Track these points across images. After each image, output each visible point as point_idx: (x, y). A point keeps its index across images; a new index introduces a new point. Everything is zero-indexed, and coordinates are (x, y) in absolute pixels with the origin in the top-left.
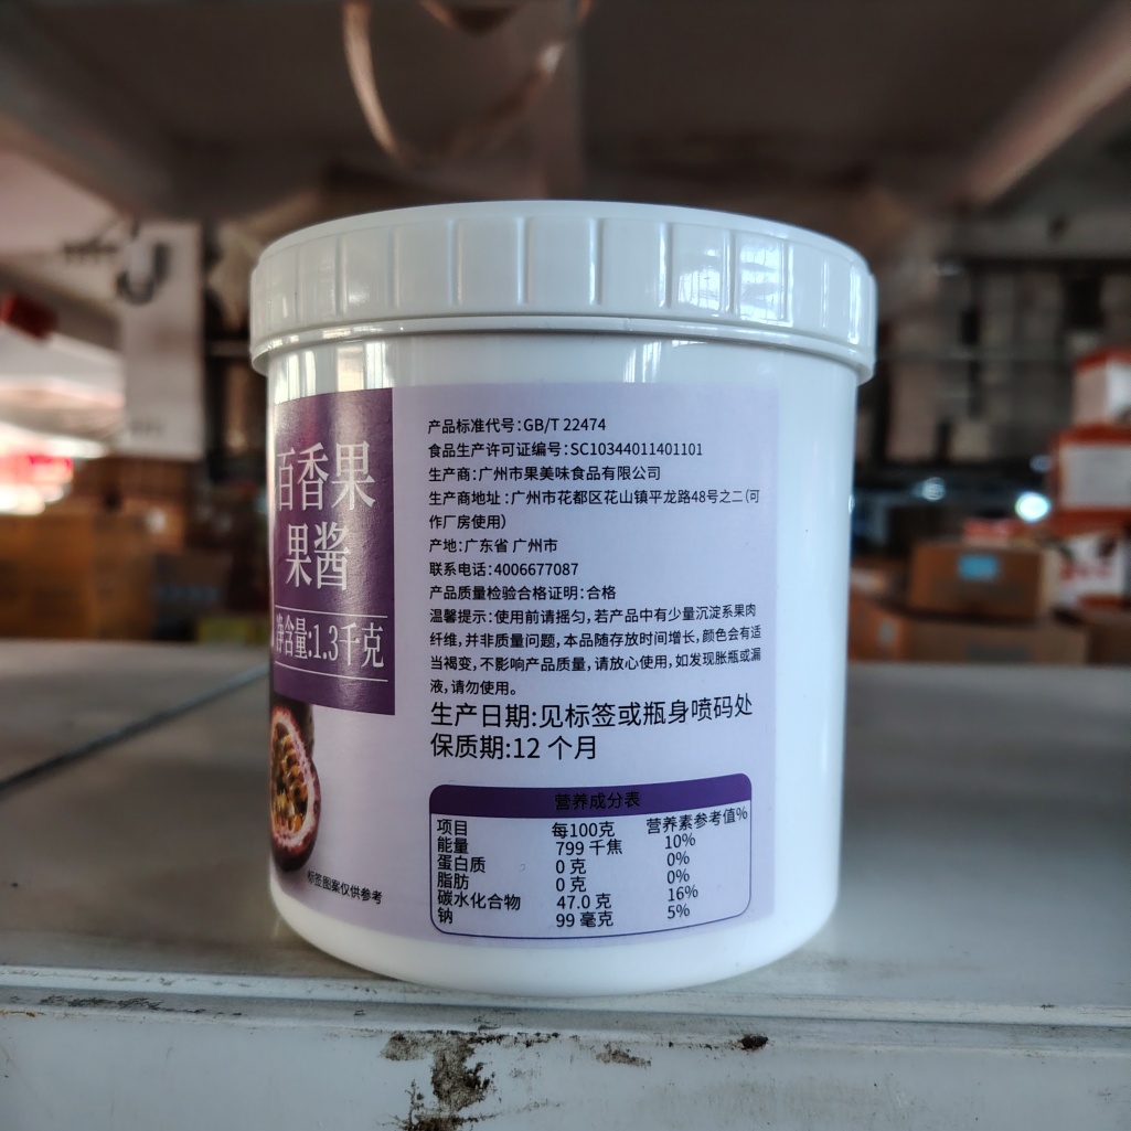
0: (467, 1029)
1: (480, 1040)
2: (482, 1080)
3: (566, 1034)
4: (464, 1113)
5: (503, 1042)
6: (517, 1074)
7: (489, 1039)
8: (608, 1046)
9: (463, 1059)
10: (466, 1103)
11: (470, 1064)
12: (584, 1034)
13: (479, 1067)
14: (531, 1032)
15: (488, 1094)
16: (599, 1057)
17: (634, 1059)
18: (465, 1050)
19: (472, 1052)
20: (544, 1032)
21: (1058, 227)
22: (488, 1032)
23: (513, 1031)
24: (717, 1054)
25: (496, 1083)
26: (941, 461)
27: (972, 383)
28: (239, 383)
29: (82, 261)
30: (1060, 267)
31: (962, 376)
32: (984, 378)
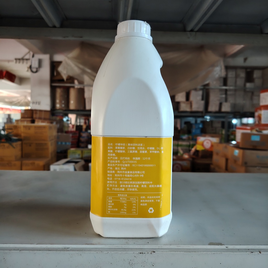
21: (245, 60)
26: (220, 111)
27: (226, 94)
28: (59, 92)
29: (19, 62)
30: (245, 68)
31: (224, 92)
32: (229, 93)
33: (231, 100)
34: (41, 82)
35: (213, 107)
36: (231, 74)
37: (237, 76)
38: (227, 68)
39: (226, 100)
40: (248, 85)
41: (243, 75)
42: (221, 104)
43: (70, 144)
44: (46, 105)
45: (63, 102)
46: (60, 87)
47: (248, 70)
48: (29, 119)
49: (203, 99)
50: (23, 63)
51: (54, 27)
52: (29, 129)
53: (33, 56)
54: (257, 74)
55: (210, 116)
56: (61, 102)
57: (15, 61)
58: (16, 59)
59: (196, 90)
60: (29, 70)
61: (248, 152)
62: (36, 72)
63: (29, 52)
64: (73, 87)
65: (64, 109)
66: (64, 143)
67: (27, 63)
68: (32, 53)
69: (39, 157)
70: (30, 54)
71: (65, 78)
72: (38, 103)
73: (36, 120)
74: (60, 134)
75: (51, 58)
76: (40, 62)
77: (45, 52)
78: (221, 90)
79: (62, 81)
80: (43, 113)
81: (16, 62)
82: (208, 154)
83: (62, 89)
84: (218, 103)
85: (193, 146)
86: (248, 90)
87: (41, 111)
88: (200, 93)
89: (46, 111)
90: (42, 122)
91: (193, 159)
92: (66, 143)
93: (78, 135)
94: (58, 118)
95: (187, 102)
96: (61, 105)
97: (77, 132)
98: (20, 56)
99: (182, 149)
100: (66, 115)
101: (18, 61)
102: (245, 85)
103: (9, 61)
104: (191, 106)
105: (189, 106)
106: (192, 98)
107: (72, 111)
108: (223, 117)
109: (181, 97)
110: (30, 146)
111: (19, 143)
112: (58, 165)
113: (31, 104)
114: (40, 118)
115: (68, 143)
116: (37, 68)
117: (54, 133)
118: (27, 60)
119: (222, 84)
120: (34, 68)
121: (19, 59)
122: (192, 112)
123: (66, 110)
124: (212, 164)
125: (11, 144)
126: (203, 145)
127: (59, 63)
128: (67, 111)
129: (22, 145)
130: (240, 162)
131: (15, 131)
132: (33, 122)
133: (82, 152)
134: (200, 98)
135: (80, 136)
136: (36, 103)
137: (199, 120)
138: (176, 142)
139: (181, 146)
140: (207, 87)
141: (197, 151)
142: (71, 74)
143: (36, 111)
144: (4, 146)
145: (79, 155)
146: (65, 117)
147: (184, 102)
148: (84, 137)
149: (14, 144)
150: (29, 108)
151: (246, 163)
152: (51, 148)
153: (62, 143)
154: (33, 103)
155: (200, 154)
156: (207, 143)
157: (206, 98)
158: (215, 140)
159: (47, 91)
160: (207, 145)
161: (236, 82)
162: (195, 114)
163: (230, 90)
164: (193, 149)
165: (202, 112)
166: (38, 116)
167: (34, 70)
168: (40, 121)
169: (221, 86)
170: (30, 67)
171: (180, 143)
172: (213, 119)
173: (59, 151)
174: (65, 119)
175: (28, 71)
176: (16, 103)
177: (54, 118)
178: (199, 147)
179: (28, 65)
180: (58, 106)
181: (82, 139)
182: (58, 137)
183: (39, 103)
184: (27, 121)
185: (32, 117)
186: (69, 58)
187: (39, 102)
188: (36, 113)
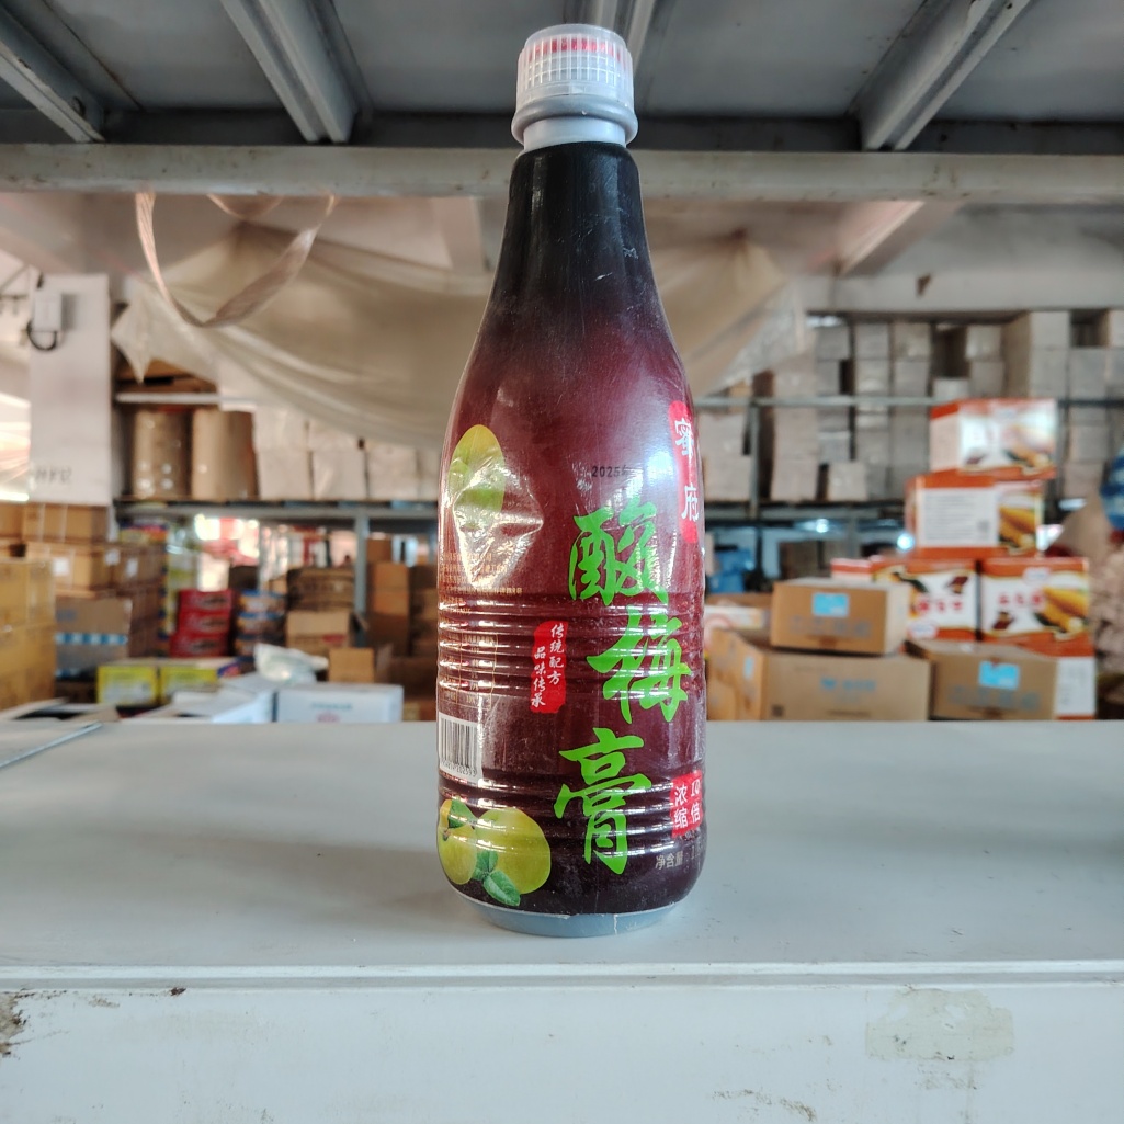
0: (14, 991)
1: (21, 997)
2: (22, 1020)
3: (71, 991)
4: (12, 1040)
5: (35, 996)
6: (43, 1015)
7: (26, 996)
8: (94, 996)
9: (11, 1008)
10: (14, 1034)
11: (16, 1010)
12: (82, 991)
13: (21, 1012)
14: (51, 991)
15: (26, 1027)
16: (90, 1003)
17: (110, 1004)
18: (13, 1003)
19: (16, 1003)
20: (58, 991)
21: (923, 283)
22: (26, 992)
23: (40, 991)
24: (157, 998)
25: (30, 1021)
26: (820, 501)
27: (852, 427)
28: (148, 426)
30: (931, 319)
31: (844, 421)
32: (862, 421)
35: (792, 484)
36: (871, 343)
37: (894, 355)
38: (850, 320)
41: (918, 345)
42: (823, 470)
43: (125, 641)
45: (167, 469)
47: (943, 327)
48: (5, 542)
49: (746, 450)
50: (1, 311)
53: (40, 284)
54: (978, 344)
56: (157, 468)
59: (720, 411)
61: (786, 662)
62: (53, 347)
63: (22, 271)
64: (212, 407)
65: (172, 496)
66: (95, 639)
67: (15, 312)
68: (34, 275)
70: (28, 276)
71: (139, 367)
72: (58, 477)
73: (32, 546)
75: (114, 290)
76: (68, 306)
78: (825, 412)
80: (64, 514)
83: (160, 417)
84: (811, 465)
87: (53, 507)
88: (737, 423)
92: (104, 639)
93: (228, 606)
94: (144, 538)
96: (157, 484)
97: (229, 597)
102: (930, 389)
107: (207, 507)
113: (32, 482)
114: (50, 538)
115: (113, 639)
116: (55, 333)
118: (16, 298)
119: (835, 384)
120: (42, 331)
123: (175, 503)
128: (183, 504)
130: (757, 704)
132: (18, 551)
133: (158, 673)
134: (734, 443)
135: (237, 610)
136: (53, 474)
140: (763, 401)
145: (145, 687)
146: (176, 534)
148: (253, 615)
150: (21, 497)
153: (86, 638)
154: (41, 474)
157: (761, 447)
159: (97, 423)
161: (891, 377)
170: (29, 329)
175: (22, 344)
179: (21, 321)
180: (145, 486)
181: (246, 623)
183: (64, 474)
187: (66, 472)
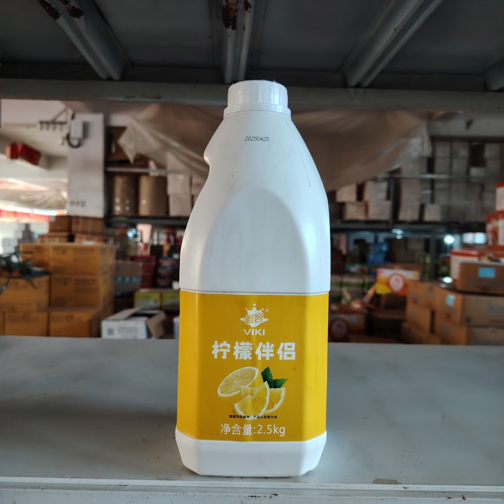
21: (469, 124)
26: (420, 221)
27: (432, 188)
28: (119, 183)
29: (48, 128)
30: (469, 140)
31: (428, 185)
32: (437, 186)
33: (442, 199)
34: (86, 165)
35: (408, 213)
36: (442, 151)
37: (453, 155)
38: (435, 139)
39: (433, 200)
40: (475, 172)
41: (464, 152)
42: (422, 208)
43: (140, 279)
44: (95, 208)
45: (128, 202)
46: (122, 174)
47: (475, 144)
48: (65, 234)
49: (388, 198)
50: (54, 129)
51: (110, 79)
52: (64, 253)
53: (73, 117)
54: (490, 151)
55: (403, 230)
56: (123, 201)
57: (39, 126)
58: (41, 123)
59: (375, 180)
60: (66, 143)
61: (472, 299)
62: (79, 146)
63: (65, 110)
64: (147, 174)
65: (129, 214)
66: (127, 279)
67: (61, 130)
68: (70, 112)
69: (81, 305)
70: (67, 114)
71: (131, 157)
72: (80, 204)
73: (77, 236)
74: (120, 262)
75: (106, 121)
76: (86, 127)
77: (95, 110)
78: (423, 181)
79: (125, 162)
80: (90, 222)
81: (42, 128)
82: (397, 301)
83: (125, 178)
84: (417, 205)
85: (371, 285)
86: (473, 180)
87: (86, 219)
88: (384, 186)
89: (95, 219)
90: (88, 239)
91: (369, 310)
92: (131, 279)
93: (154, 263)
94: (118, 232)
95: (359, 203)
96: (123, 208)
97: (154, 258)
98: (48, 117)
99: (349, 292)
100: (134, 226)
101: (45, 126)
102: (468, 172)
103: (28, 126)
104: (367, 211)
105: (362, 210)
106: (368, 195)
107: (145, 219)
108: (428, 232)
109: (347, 194)
110: (65, 284)
111: (45, 278)
112: (117, 320)
113: (68, 206)
114: (84, 232)
115: (135, 280)
116: (80, 140)
117: (110, 260)
118: (62, 123)
119: (425, 169)
120: (74, 139)
121: (48, 123)
122: (368, 222)
123: (132, 217)
124: (405, 320)
125: (29, 281)
126: (388, 284)
127: (122, 129)
128: (134, 219)
129: (50, 281)
130: (457, 317)
131: (37, 257)
132: (71, 239)
133: (161, 296)
134: (383, 195)
135: (158, 265)
136: (78, 203)
137: (382, 237)
138: (338, 278)
139: (347, 285)
140: (396, 176)
141: (377, 296)
142: (143, 151)
143: (77, 218)
144: (17, 284)
145: (156, 301)
146: (131, 231)
147: (353, 204)
148: (165, 268)
149: (36, 281)
150: (64, 212)
151: (468, 320)
152: (103, 288)
153: (123, 279)
154: (72, 203)
155: (383, 302)
156: (397, 280)
157: (395, 196)
158: (411, 275)
159: (97, 181)
160: (397, 285)
161: (451, 166)
162: (373, 225)
163: (441, 181)
164: (370, 292)
165: (386, 222)
166: (80, 227)
167: (75, 142)
168: (85, 237)
169: (422, 173)
170: (68, 137)
171: (346, 279)
172: (409, 235)
173: (118, 294)
174: (130, 234)
175: (63, 144)
176: (40, 202)
177: (110, 231)
178: (381, 289)
179: (64, 133)
180: (118, 209)
181: (162, 271)
182: (117, 269)
183: (83, 204)
184: (60, 237)
185: (69, 230)
186: (138, 121)
187: (83, 202)
188: (77, 223)
